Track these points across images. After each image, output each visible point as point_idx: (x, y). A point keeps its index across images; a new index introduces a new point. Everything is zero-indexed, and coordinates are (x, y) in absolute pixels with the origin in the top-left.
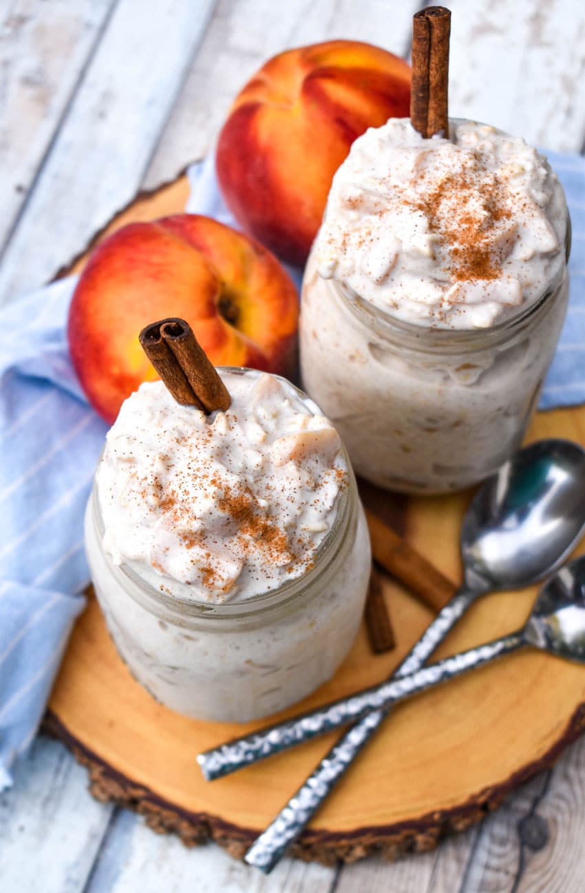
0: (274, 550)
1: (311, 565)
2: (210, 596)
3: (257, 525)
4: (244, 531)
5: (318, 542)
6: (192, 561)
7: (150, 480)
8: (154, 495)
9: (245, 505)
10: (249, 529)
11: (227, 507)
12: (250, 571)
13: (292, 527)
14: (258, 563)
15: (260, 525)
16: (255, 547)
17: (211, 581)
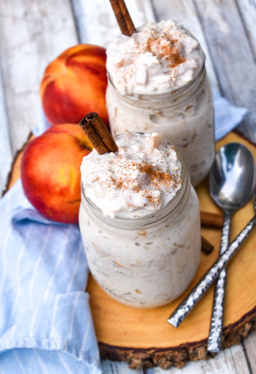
0: (167, 181)
1: (182, 182)
2: (155, 207)
3: (156, 174)
4: (153, 179)
5: (179, 174)
6: (142, 196)
7: (109, 179)
8: (113, 184)
9: (149, 167)
10: (154, 177)
11: (143, 170)
12: (163, 194)
13: (168, 171)
14: (164, 189)
15: (158, 174)
16: (160, 183)
17: (152, 200)
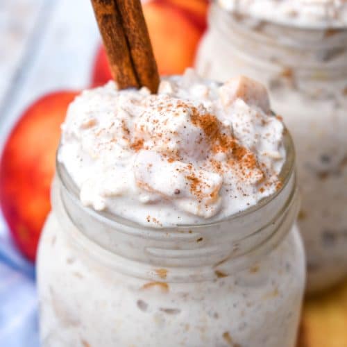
0: (246, 168)
1: (280, 184)
2: (199, 207)
3: (226, 143)
4: (214, 150)
5: (278, 168)
6: (178, 170)
8: (123, 138)
9: (213, 121)
10: (220, 147)
11: (198, 122)
12: (227, 191)
14: (233, 181)
15: (229, 143)
16: (227, 167)
17: (198, 188)
